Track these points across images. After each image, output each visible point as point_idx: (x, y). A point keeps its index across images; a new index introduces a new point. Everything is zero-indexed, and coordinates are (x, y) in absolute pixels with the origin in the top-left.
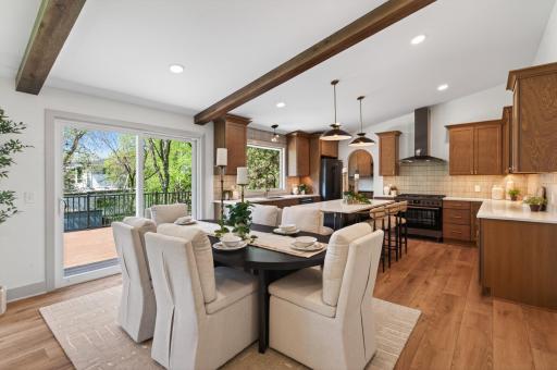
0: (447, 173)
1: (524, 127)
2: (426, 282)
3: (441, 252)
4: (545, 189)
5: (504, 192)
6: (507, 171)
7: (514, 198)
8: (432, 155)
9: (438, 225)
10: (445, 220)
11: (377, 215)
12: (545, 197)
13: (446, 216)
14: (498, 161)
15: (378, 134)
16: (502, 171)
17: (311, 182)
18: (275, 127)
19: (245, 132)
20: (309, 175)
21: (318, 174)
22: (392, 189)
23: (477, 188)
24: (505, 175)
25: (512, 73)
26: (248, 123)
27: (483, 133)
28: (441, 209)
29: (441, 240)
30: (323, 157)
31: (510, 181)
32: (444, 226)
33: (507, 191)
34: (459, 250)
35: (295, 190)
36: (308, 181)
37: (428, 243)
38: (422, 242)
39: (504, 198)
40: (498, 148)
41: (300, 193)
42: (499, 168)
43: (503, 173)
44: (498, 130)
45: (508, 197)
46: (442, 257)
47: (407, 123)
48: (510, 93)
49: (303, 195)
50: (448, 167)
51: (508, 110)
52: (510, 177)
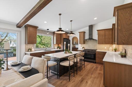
0: (97, 43)
1: (119, 28)
2: (87, 82)
3: (95, 67)
4: (125, 50)
5: (113, 49)
6: (113, 43)
7: (115, 51)
8: (93, 38)
9: (94, 58)
10: (96, 57)
11: (70, 59)
12: (125, 52)
13: (97, 56)
14: (111, 40)
15: (79, 32)
16: (112, 43)
17: (61, 46)
18: (48, 29)
19: (36, 30)
20: (60, 44)
21: (62, 44)
22: (83, 48)
23: (105, 48)
24: (113, 44)
25: (115, 8)
26: (37, 28)
27: (107, 32)
28: (95, 54)
29: (95, 63)
30: (64, 39)
31: (114, 46)
32: (96, 59)
33: (114, 49)
34: (100, 66)
35: (56, 48)
36: (60, 45)
37: (92, 64)
38: (90, 63)
39: (113, 51)
40: (111, 36)
41: (57, 49)
42: (111, 42)
43: (112, 44)
44: (111, 31)
45: (114, 51)
46: (94, 69)
47: (87, 29)
48: (115, 17)
49: (58, 49)
50: (97, 42)
51: (114, 25)
52: (114, 45)
